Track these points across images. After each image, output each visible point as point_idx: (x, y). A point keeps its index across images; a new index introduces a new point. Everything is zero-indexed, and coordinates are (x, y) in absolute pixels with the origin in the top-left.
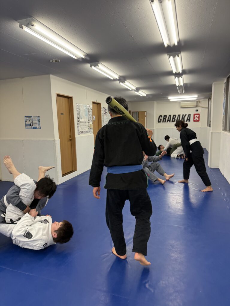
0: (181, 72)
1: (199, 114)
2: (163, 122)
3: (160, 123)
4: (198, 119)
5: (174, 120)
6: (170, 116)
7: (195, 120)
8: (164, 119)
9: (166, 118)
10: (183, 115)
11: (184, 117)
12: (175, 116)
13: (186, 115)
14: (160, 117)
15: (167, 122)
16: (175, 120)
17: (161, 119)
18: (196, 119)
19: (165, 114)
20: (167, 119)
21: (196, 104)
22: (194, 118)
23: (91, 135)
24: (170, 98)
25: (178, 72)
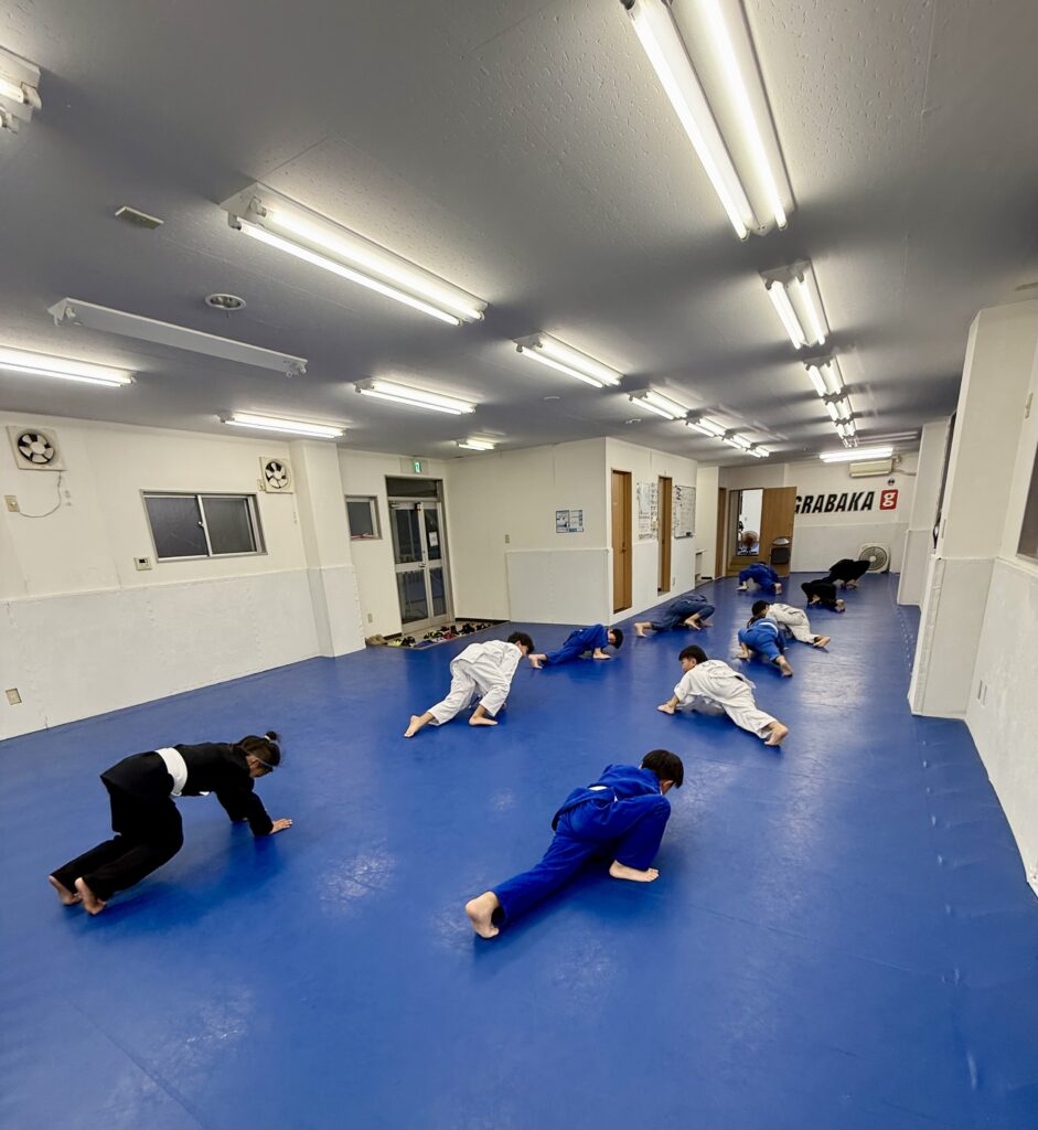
1: (896, 491)
2: (803, 512)
5: (830, 506)
6: (822, 497)
7: (884, 504)
8: (805, 504)
9: (811, 501)
10: (855, 494)
11: (855, 499)
12: (835, 496)
13: (861, 494)
15: (814, 511)
16: (833, 505)
17: (798, 507)
18: (888, 501)
19: (810, 494)
20: (813, 505)
21: (890, 467)
22: (883, 500)
23: (655, 544)
24: (822, 456)
25: (831, 392)
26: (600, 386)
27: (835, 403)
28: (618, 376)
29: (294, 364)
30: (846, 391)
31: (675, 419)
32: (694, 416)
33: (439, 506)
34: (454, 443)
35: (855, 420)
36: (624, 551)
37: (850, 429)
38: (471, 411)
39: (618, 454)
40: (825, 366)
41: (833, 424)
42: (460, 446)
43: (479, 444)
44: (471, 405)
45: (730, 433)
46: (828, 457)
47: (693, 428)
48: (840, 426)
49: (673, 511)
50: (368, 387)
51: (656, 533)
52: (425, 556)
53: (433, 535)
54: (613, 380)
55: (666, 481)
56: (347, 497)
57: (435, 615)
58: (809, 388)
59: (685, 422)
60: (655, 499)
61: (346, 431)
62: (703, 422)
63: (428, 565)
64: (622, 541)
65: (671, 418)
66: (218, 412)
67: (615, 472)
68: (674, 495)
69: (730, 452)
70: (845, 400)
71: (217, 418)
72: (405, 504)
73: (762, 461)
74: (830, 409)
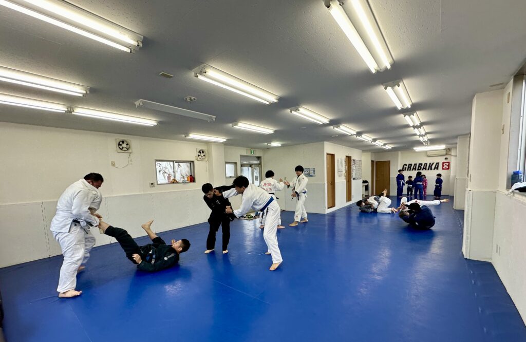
0: (419, 125)
1: (449, 162)
2: (408, 170)
4: (447, 167)
6: (416, 164)
7: (444, 168)
8: (409, 167)
10: (430, 164)
12: (421, 164)
13: (433, 163)
15: (412, 170)
17: (405, 168)
18: (445, 166)
19: (410, 163)
20: (412, 167)
21: (445, 153)
22: (443, 166)
23: (345, 182)
24: (415, 149)
25: (415, 125)
26: (321, 123)
27: (418, 129)
28: (329, 120)
29: (211, 117)
30: (422, 124)
31: (352, 135)
32: (359, 134)
33: (260, 166)
34: (266, 144)
35: (428, 135)
36: (332, 184)
37: (426, 139)
38: (273, 132)
39: (329, 148)
40: (412, 115)
41: (418, 137)
42: (269, 145)
43: (276, 144)
45: (374, 140)
46: (417, 149)
47: (359, 138)
48: (421, 137)
49: (352, 169)
50: (236, 125)
51: (345, 178)
54: (326, 121)
55: (349, 158)
56: (226, 162)
58: (406, 123)
59: (356, 136)
60: (344, 164)
61: (227, 140)
62: (363, 136)
64: (331, 180)
65: (350, 134)
66: (184, 134)
67: (328, 154)
68: (352, 163)
69: (374, 147)
70: (422, 127)
71: (184, 136)
73: (389, 151)
74: (416, 131)
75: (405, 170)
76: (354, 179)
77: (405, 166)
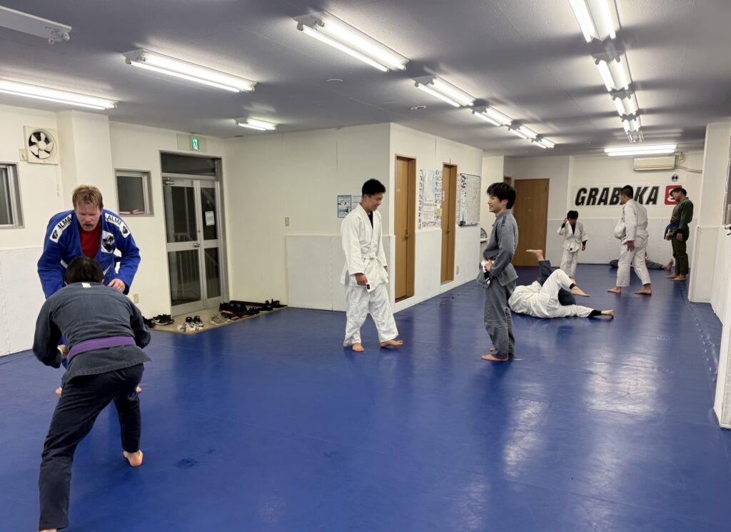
0: (626, 88)
2: (588, 204)
3: (580, 206)
5: (615, 199)
6: (606, 190)
7: (669, 199)
8: (591, 196)
9: (596, 194)
10: (639, 189)
11: (641, 192)
12: (619, 190)
13: (646, 188)
14: (582, 192)
15: (599, 204)
16: (618, 199)
17: (583, 198)
19: (594, 186)
20: (598, 197)
21: (673, 163)
22: (667, 196)
23: (438, 231)
24: (607, 150)
25: (618, 89)
26: (385, 70)
27: (622, 98)
28: (403, 60)
29: (58, 30)
30: (633, 87)
31: (462, 107)
32: (480, 105)
33: (217, 186)
34: (233, 121)
35: (641, 116)
36: (406, 238)
37: (636, 125)
38: (250, 89)
39: (402, 140)
40: (614, 61)
41: (619, 119)
42: (240, 125)
43: (260, 123)
44: (251, 83)
46: (612, 150)
47: (480, 116)
48: (626, 121)
49: (457, 199)
50: (139, 58)
51: (439, 221)
52: (200, 235)
53: (209, 215)
54: (398, 64)
55: (451, 169)
56: (118, 171)
57: (208, 298)
58: (597, 82)
59: (471, 110)
60: (440, 187)
61: (119, 104)
62: (490, 111)
63: (203, 244)
64: (405, 228)
65: (458, 106)
67: (399, 158)
68: (459, 183)
69: (517, 143)
70: (632, 96)
72: (182, 181)
73: (548, 152)
74: (618, 105)
75: (583, 202)
76: (462, 224)
77: (582, 195)
